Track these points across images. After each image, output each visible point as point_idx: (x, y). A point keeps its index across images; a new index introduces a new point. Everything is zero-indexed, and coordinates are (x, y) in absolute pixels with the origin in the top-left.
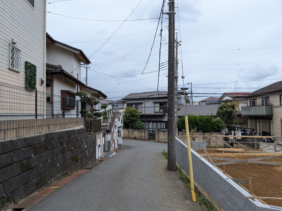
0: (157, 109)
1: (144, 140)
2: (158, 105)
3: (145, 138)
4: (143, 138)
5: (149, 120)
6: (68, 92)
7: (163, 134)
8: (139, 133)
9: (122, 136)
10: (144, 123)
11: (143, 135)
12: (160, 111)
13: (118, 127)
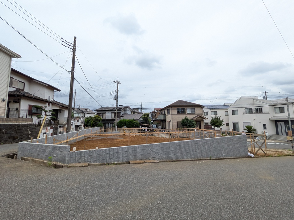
0: (113, 116)
6: (33, 106)
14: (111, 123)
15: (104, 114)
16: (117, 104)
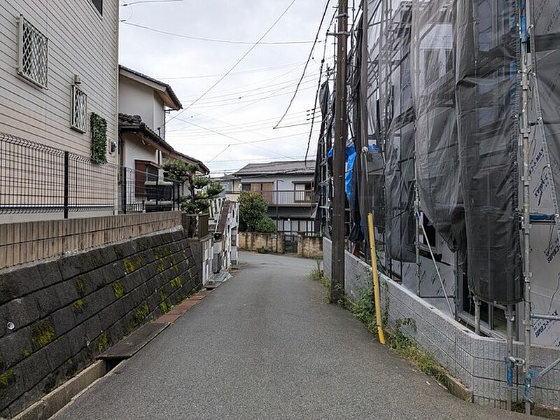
0: (301, 196)
1: (276, 253)
2: (303, 188)
3: (277, 249)
4: (274, 249)
5: (284, 215)
6: (148, 165)
7: (311, 242)
8: (267, 241)
9: (237, 245)
10: (275, 222)
11: (274, 245)
12: (305, 199)
13: (232, 229)
14: (292, 219)
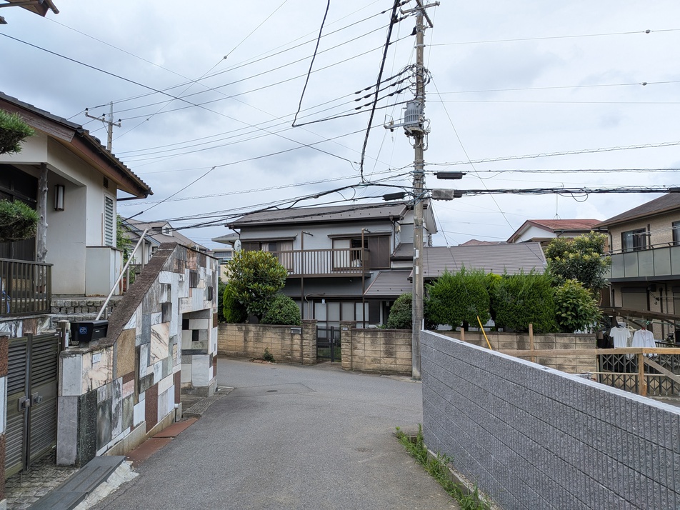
0: (343, 259)
1: (301, 363)
2: (346, 245)
3: (302, 356)
4: (297, 354)
5: (315, 293)
8: (283, 338)
9: (213, 350)
10: (298, 305)
11: (297, 347)
14: (329, 300)
15: (285, 247)
16: (419, 162)
